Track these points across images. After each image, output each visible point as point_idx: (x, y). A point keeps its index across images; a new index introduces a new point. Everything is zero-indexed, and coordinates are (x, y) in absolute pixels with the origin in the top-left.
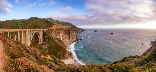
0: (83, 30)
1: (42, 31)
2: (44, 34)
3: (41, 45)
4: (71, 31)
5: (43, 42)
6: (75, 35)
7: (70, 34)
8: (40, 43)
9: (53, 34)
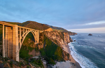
0: (74, 34)
1: (38, 32)
2: (41, 35)
3: (37, 45)
4: (64, 34)
5: (39, 42)
6: (69, 37)
7: (64, 36)
8: (36, 43)
9: (49, 35)
